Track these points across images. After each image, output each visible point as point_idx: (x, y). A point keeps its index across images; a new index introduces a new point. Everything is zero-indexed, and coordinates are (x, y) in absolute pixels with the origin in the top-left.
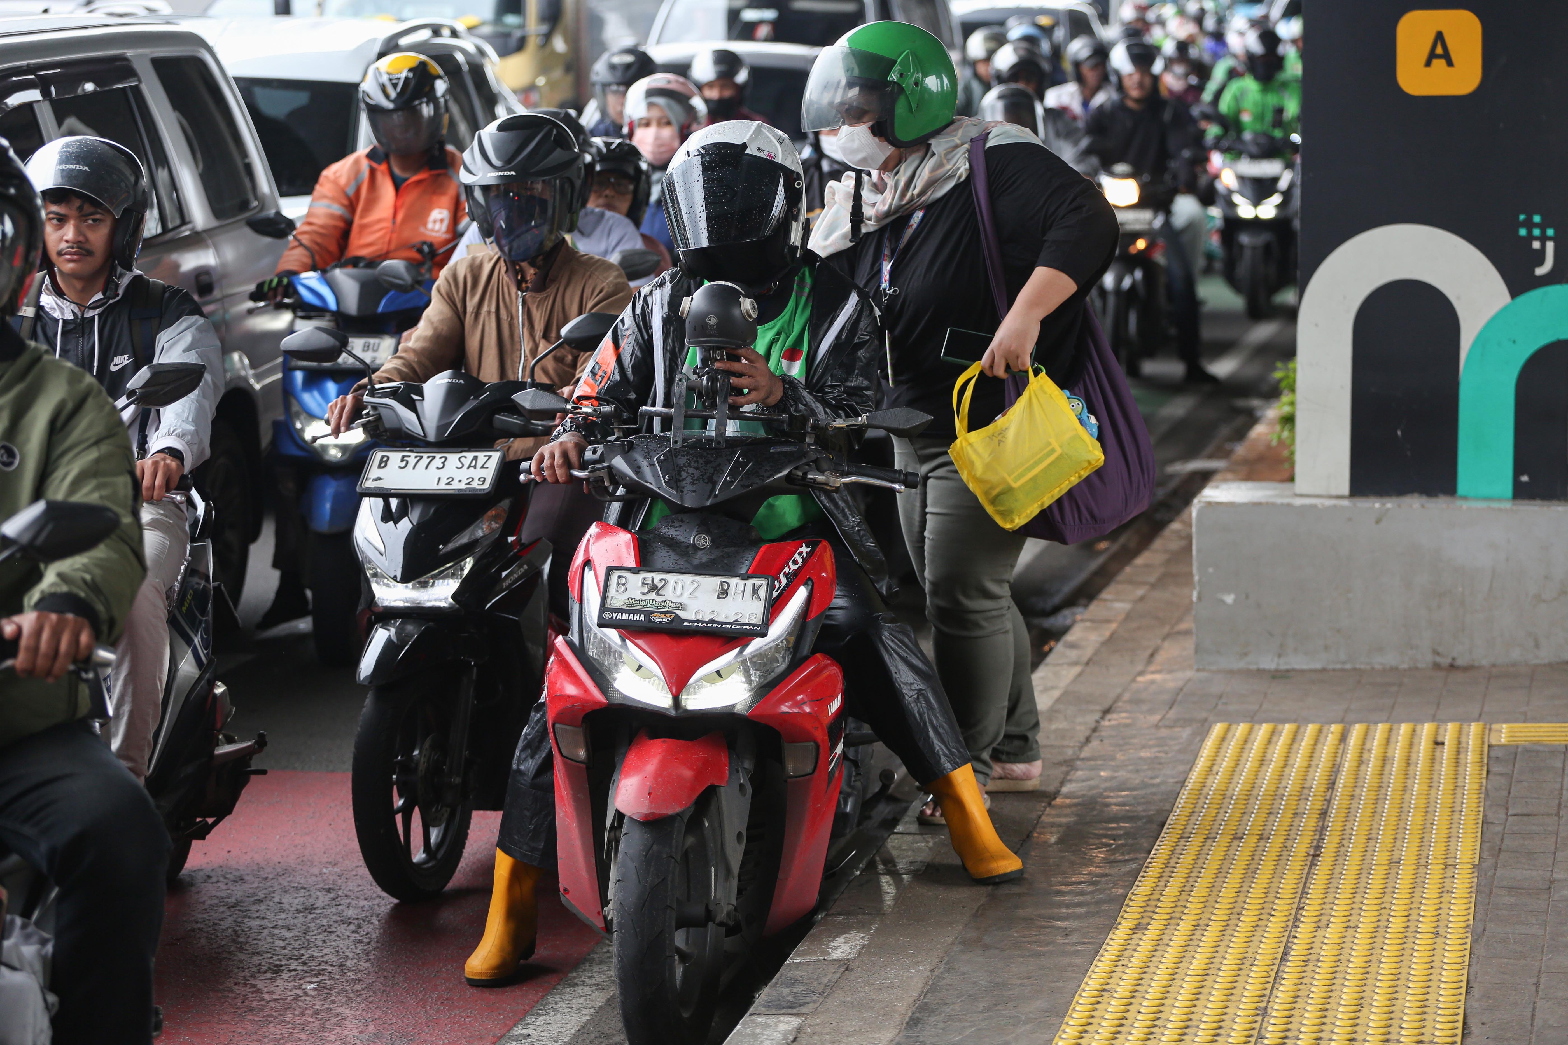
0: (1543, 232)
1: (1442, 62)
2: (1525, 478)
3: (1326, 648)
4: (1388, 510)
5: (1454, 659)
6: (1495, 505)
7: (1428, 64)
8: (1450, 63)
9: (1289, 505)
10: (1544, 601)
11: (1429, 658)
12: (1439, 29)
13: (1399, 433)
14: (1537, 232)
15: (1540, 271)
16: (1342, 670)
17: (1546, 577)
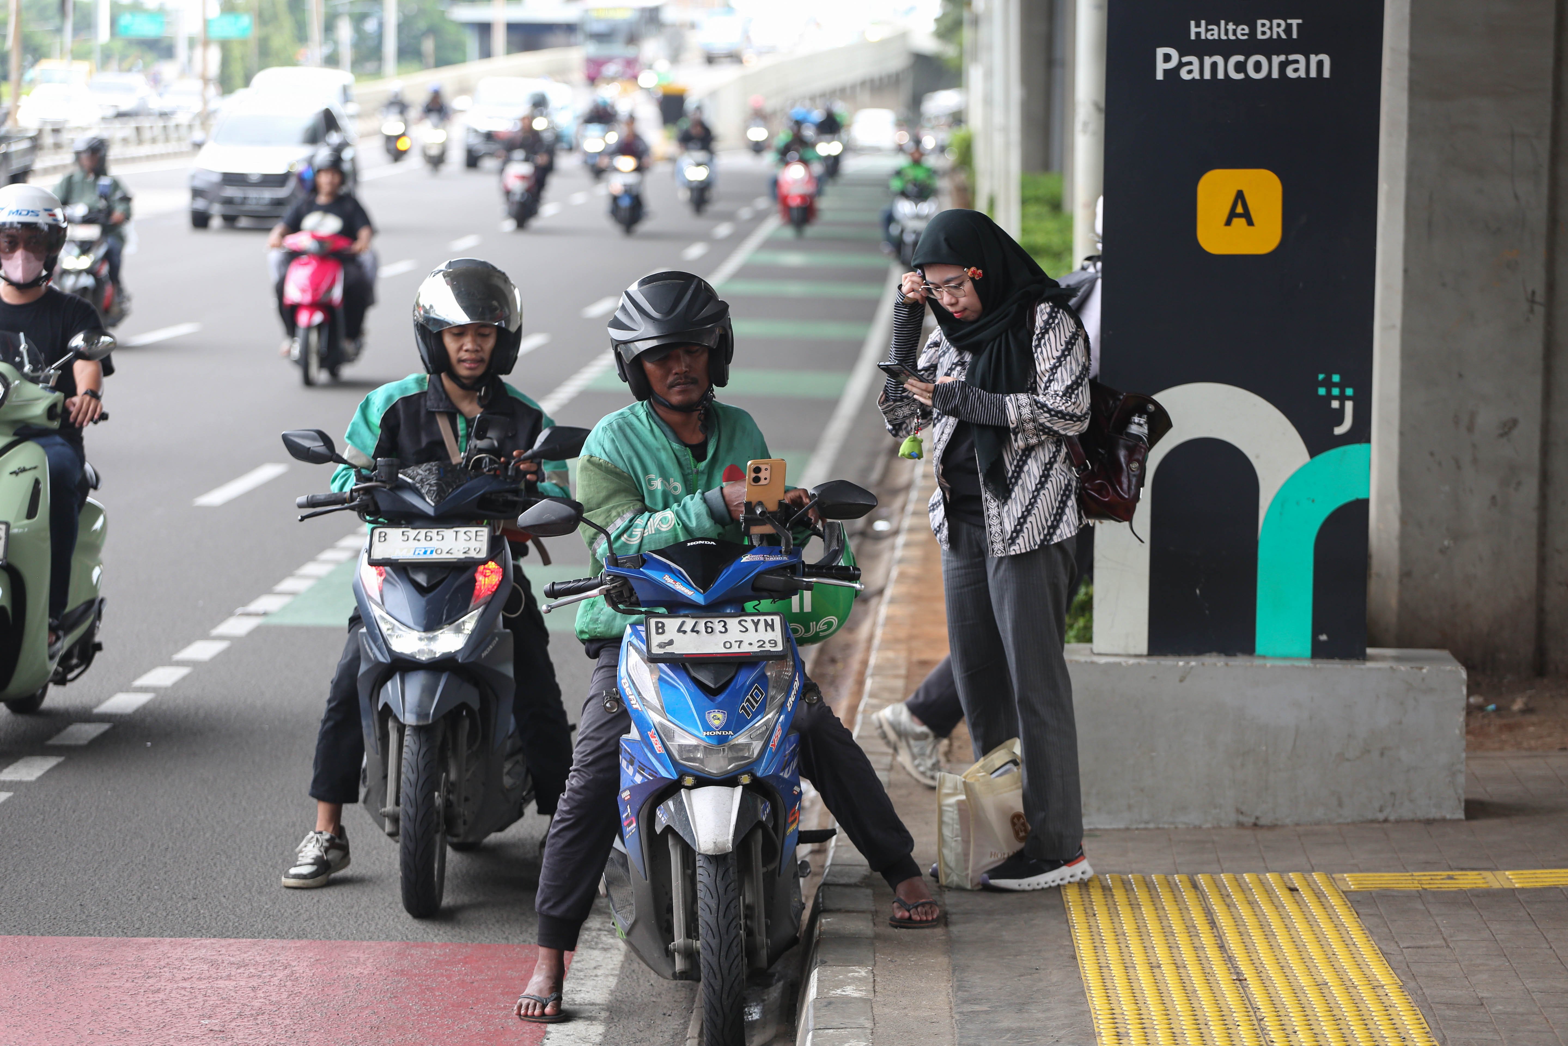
0: (1342, 392)
1: (1243, 221)
2: (1324, 637)
3: (1130, 807)
4: (1192, 667)
5: (1257, 818)
6: (1297, 663)
7: (1228, 223)
8: (1250, 223)
9: (1092, 663)
10: (1348, 760)
11: (1233, 817)
12: (1240, 188)
13: (1198, 591)
14: (1336, 391)
15: (1339, 431)
16: (1146, 829)
17: (1349, 736)
